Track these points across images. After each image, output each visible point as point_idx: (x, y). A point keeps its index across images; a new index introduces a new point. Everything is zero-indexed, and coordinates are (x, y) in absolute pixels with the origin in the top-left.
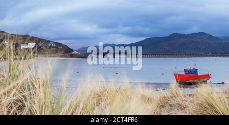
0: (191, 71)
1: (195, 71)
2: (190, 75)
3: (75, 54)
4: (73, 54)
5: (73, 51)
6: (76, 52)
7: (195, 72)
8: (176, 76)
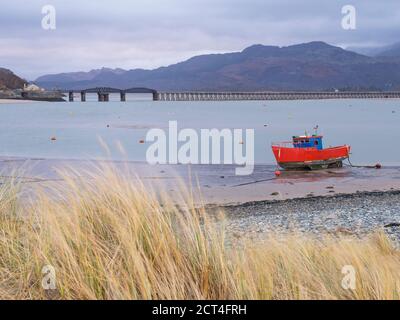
0: (307, 140)
1: (317, 141)
2: (306, 149)
3: (33, 93)
4: (26, 93)
5: (27, 84)
6: (35, 88)
7: (317, 143)
8: (276, 152)
